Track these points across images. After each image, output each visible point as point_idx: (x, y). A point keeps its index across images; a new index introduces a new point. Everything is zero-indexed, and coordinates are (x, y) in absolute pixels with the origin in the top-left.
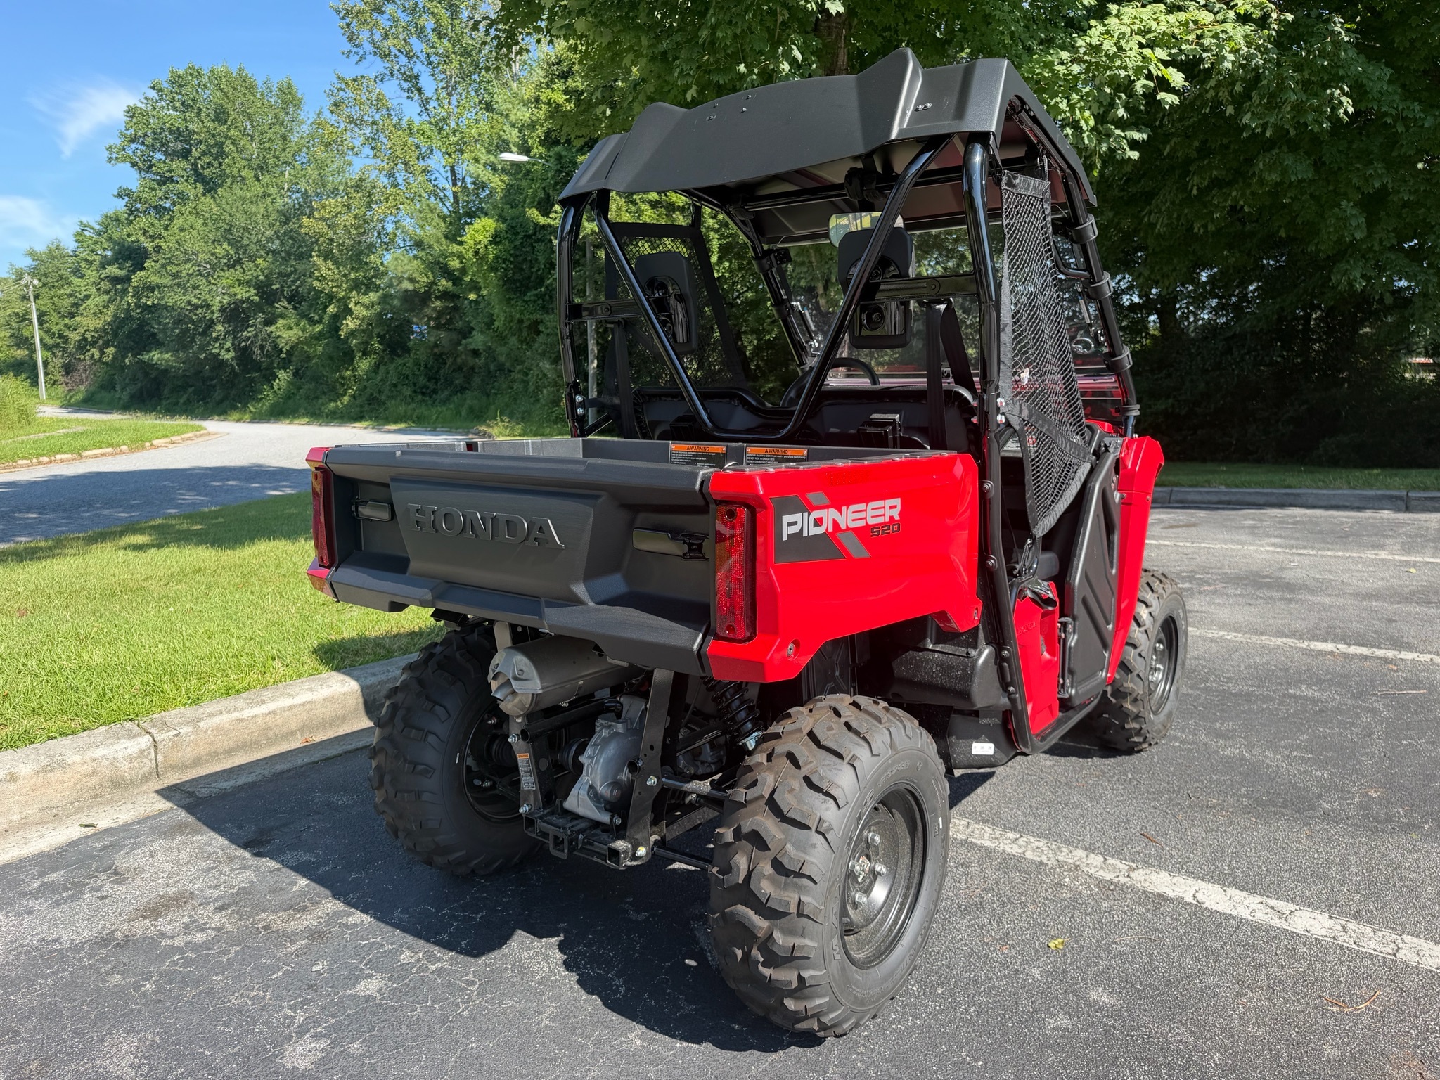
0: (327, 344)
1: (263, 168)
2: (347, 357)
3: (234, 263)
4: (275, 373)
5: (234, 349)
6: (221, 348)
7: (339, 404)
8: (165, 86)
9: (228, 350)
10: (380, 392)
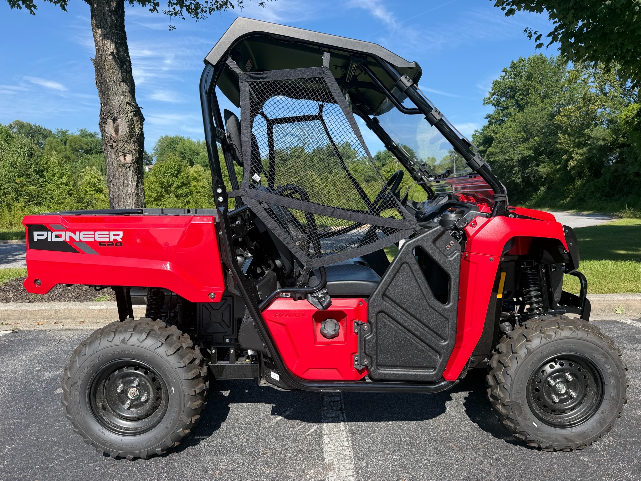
0: (561, 174)
1: (546, 96)
2: (572, 180)
3: (526, 140)
4: (539, 188)
5: (522, 178)
6: (516, 177)
7: (565, 201)
8: (509, 69)
9: (519, 178)
10: (585, 196)
